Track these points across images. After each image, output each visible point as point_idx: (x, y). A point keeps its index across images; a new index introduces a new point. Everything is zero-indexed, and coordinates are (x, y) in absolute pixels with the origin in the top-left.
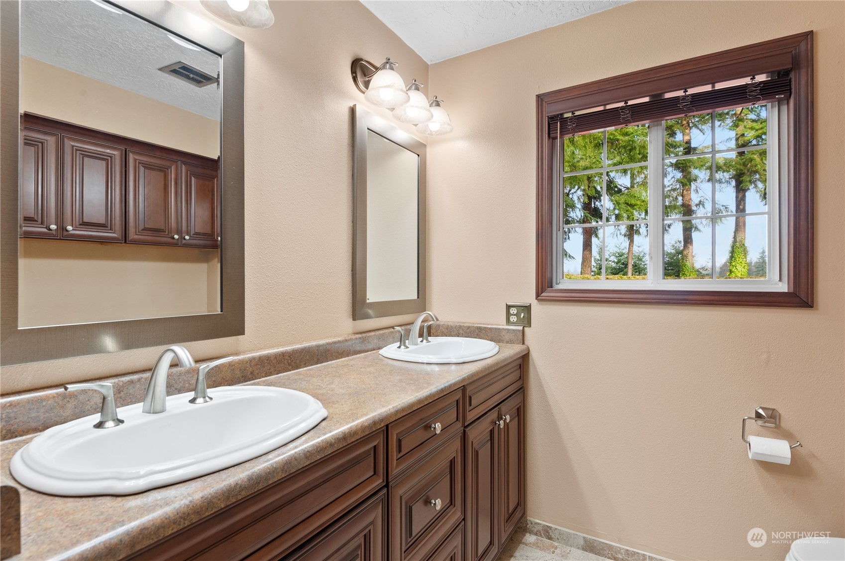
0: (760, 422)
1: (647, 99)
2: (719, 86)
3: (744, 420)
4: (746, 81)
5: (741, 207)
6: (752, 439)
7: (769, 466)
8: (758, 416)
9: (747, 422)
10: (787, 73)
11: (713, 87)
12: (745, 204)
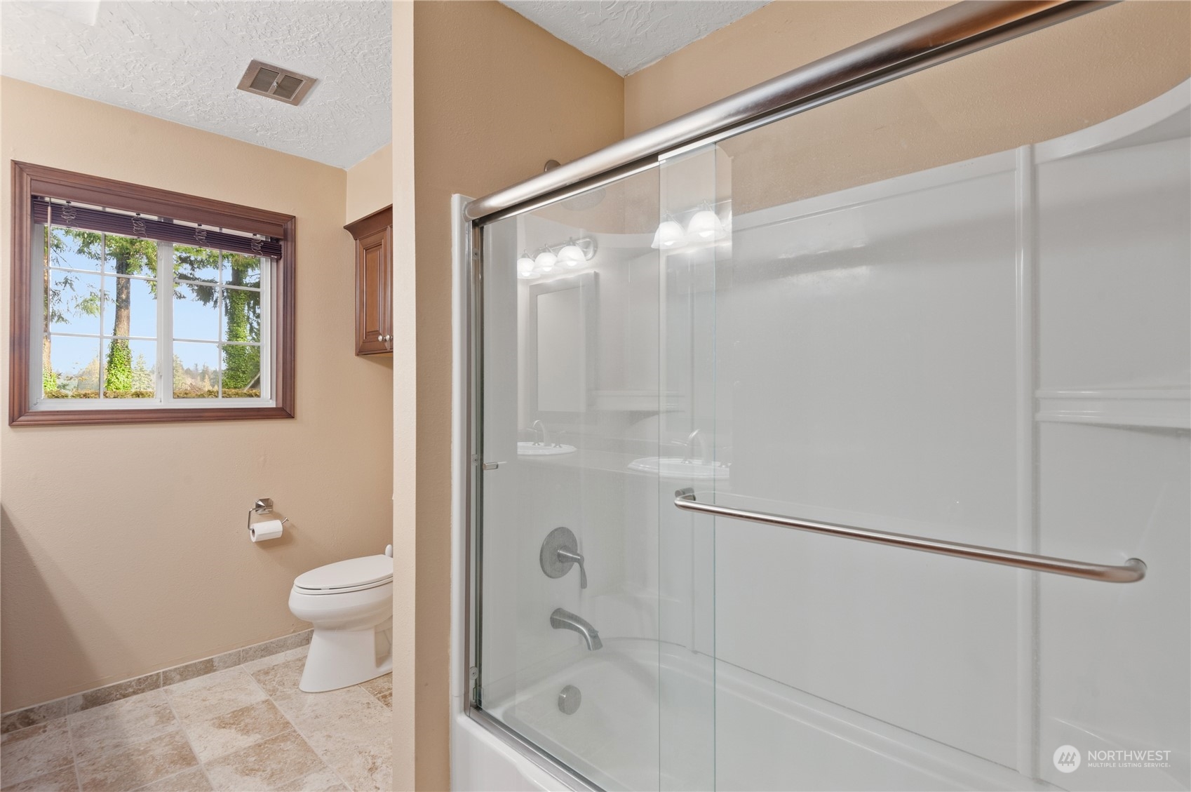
0: (260, 511)
1: (155, 218)
2: (225, 231)
3: (250, 512)
4: (250, 235)
5: (124, 296)
6: (255, 526)
7: (267, 544)
8: (258, 506)
9: (252, 512)
10: (278, 240)
11: (221, 229)
12: (128, 293)
